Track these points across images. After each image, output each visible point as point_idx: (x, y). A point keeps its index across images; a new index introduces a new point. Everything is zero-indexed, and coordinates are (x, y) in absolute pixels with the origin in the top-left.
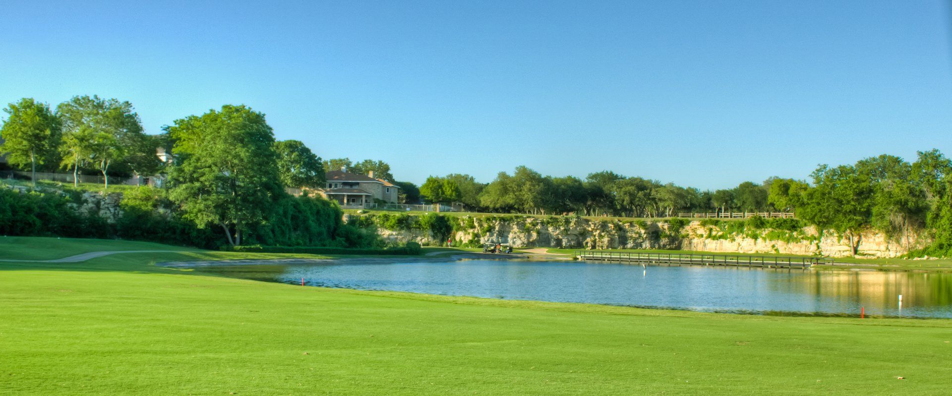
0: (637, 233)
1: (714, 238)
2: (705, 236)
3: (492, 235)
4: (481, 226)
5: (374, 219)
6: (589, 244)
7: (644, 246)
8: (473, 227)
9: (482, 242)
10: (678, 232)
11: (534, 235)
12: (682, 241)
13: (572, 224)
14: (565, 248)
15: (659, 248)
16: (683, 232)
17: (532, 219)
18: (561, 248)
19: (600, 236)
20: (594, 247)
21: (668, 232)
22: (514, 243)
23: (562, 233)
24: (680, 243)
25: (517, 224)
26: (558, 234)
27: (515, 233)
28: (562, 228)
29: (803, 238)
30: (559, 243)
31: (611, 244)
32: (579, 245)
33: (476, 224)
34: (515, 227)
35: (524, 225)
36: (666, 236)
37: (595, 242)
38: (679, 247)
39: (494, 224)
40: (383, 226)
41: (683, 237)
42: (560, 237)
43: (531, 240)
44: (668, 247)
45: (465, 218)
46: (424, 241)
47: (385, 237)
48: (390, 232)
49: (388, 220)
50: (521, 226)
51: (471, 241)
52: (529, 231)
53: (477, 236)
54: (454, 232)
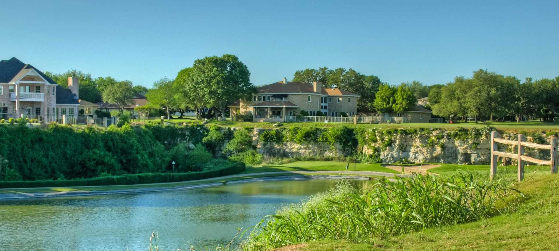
3: (392, 150)
4: (382, 139)
5: (284, 133)
8: (375, 141)
9: (382, 157)
11: (438, 150)
14: (474, 163)
17: (438, 132)
22: (416, 158)
23: (470, 147)
25: (421, 137)
26: (466, 148)
27: (418, 147)
28: (471, 142)
30: (467, 158)
33: (378, 138)
34: (418, 140)
35: (428, 138)
39: (394, 138)
40: (292, 140)
42: (469, 152)
43: (434, 155)
45: (370, 130)
46: (331, 155)
47: (295, 150)
48: (299, 146)
49: (296, 133)
50: (425, 139)
51: (371, 156)
52: (433, 145)
53: (377, 150)
54: (360, 145)
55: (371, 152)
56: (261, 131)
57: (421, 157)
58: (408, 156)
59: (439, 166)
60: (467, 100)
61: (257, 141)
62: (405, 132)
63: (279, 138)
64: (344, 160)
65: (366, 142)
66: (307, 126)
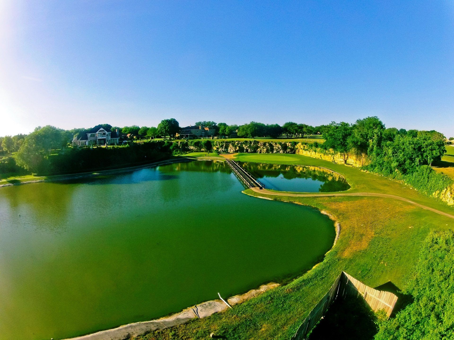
0: (278, 147)
1: (306, 150)
2: (303, 149)
3: (222, 148)
4: (219, 145)
5: (188, 143)
6: (259, 152)
7: (280, 152)
8: (217, 145)
9: (219, 151)
10: (295, 147)
11: (238, 148)
12: (296, 150)
13: (252, 144)
14: (250, 152)
15: (286, 153)
16: (296, 147)
17: (237, 142)
18: (248, 152)
19: (263, 148)
20: (260, 152)
21: (290, 147)
22: (230, 151)
23: (248, 147)
24: (295, 151)
25: (232, 144)
26: (247, 147)
27: (231, 147)
28: (248, 145)
29: (329, 154)
30: (247, 151)
31: (267, 151)
32: (255, 152)
33: (218, 144)
34: (231, 145)
35: (234, 144)
36: (289, 148)
37: (261, 150)
38: (294, 153)
39: (223, 144)
40: (191, 145)
41: (296, 149)
42: (248, 149)
43: (236, 150)
44: (290, 152)
45: (216, 142)
46: (203, 150)
47: (192, 148)
48: (193, 147)
49: (192, 143)
50: (233, 145)
51: (216, 150)
52: (236, 146)
53: (218, 148)
54: (212, 147)
55: (216, 149)
56: (181, 143)
57: (232, 151)
58: (228, 150)
59: (238, 154)
60: (248, 131)
61: (180, 146)
62: (226, 142)
63: (187, 144)
64: (207, 152)
65: (214, 146)
66: (196, 140)
